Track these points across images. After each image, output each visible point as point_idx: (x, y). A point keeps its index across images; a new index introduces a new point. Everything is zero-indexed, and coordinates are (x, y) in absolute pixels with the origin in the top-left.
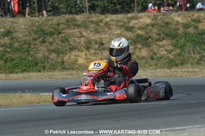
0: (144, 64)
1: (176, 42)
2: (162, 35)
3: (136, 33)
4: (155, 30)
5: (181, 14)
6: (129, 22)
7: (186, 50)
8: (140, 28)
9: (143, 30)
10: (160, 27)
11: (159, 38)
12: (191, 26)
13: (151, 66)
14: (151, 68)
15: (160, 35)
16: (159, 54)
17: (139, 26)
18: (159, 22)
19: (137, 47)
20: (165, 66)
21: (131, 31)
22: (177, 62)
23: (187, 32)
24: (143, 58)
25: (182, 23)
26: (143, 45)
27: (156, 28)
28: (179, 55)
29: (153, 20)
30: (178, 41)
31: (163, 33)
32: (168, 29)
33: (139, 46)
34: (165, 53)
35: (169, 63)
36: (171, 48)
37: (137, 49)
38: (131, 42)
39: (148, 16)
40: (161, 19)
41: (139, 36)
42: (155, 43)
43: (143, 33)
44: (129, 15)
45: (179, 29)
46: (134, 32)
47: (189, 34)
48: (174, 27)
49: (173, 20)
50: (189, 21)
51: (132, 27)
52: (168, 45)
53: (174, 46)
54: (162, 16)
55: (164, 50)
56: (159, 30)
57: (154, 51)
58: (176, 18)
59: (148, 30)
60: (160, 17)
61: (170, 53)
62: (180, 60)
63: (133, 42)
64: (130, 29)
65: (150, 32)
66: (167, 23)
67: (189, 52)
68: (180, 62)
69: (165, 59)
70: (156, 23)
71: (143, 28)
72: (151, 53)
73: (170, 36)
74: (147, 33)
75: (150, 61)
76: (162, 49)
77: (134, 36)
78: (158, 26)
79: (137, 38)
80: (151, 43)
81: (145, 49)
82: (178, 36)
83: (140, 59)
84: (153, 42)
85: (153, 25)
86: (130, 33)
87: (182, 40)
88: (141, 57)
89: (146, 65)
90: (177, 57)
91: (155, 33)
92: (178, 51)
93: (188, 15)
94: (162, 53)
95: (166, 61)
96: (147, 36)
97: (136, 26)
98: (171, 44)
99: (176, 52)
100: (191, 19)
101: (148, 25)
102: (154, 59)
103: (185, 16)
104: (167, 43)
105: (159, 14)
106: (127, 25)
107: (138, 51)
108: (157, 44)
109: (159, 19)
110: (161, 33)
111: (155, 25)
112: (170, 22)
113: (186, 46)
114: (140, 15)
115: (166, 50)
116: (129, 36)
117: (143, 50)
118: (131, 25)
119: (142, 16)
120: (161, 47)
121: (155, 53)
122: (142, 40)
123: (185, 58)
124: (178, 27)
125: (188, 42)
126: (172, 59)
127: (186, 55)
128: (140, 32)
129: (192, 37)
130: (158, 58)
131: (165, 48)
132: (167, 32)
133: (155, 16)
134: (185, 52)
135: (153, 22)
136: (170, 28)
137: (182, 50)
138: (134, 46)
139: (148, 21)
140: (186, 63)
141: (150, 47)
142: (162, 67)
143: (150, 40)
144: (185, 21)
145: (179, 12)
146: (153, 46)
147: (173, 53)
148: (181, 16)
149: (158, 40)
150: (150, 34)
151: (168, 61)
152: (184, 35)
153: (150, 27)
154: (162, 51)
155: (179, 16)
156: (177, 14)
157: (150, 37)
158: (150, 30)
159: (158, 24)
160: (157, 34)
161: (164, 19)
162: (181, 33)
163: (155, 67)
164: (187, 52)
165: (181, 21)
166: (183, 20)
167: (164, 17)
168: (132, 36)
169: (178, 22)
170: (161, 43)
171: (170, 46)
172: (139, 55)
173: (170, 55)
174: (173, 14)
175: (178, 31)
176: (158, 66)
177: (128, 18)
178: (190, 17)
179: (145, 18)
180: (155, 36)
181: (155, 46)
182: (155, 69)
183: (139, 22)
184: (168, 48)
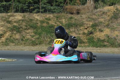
0: (18, 43)
1: (37, 31)
2: (28, 27)
3: (13, 25)
4: (24, 24)
5: (39, 15)
6: (9, 18)
7: (42, 36)
8: (15, 22)
9: (17, 23)
10: (27, 22)
11: (26, 28)
12: (45, 22)
13: (21, 44)
14: (22, 45)
15: (27, 26)
16: (26, 37)
17: (15, 21)
18: (26, 19)
19: (14, 33)
20: (30, 44)
21: (10, 23)
22: (37, 43)
23: (42, 25)
24: (17, 39)
25: (40, 20)
26: (17, 32)
27: (25, 22)
28: (38, 38)
29: (23, 17)
30: (37, 30)
31: (29, 25)
32: (32, 23)
33: (15, 32)
34: (30, 37)
35: (32, 43)
36: (33, 34)
37: (13, 34)
38: (10, 30)
39: (20, 15)
40: (28, 17)
41: (14, 27)
42: (24, 31)
43: (17, 25)
44: (9, 14)
45: (38, 24)
46: (12, 24)
47: (44, 27)
48: (35, 22)
49: (35, 18)
50: (44, 19)
51: (10, 21)
52: (32, 32)
53: (35, 33)
54: (28, 16)
55: (29, 35)
56: (26, 23)
57: (24, 35)
58: (37, 17)
59: (20, 23)
60: (27, 16)
61: (33, 37)
62: (38, 42)
63: (11, 30)
64: (9, 22)
65: (21, 24)
66: (31, 20)
67: (44, 37)
68: (39, 43)
69: (30, 40)
70: (25, 19)
71: (17, 22)
72: (22, 37)
73: (33, 27)
74: (19, 25)
75: (21, 41)
76: (28, 35)
77: (12, 26)
78: (26, 21)
79: (14, 28)
80: (22, 31)
81: (18, 34)
82: (38, 27)
83: (15, 40)
84: (23, 30)
85: (23, 21)
86: (9, 24)
87: (40, 30)
88: (16, 39)
89: (19, 43)
90: (37, 40)
91: (24, 25)
92: (37, 37)
93: (43, 16)
94: (28, 37)
95: (30, 42)
96: (19, 27)
97: (13, 20)
98: (33, 32)
99: (36, 37)
100: (45, 18)
101: (20, 20)
102: (23, 40)
103: (41, 16)
104: (31, 32)
105: (26, 14)
106: (8, 20)
107: (14, 35)
108: (25, 32)
109: (27, 17)
110: (28, 25)
111: (24, 20)
112: (33, 19)
113: (42, 33)
114: (15, 14)
115: (31, 36)
116: (9, 26)
117: (17, 35)
118: (10, 20)
119: (16, 15)
120: (28, 33)
121: (24, 37)
122: (16, 29)
123: (42, 40)
124: (38, 22)
125: (44, 31)
126: (34, 41)
127: (42, 39)
128: (15, 24)
129: (46, 28)
130: (26, 40)
131: (30, 34)
132: (31, 25)
133: (24, 15)
134: (41, 37)
135: (23, 18)
136: (33, 23)
137: (40, 36)
138: (12, 32)
139: (20, 18)
140: (42, 43)
141: (21, 33)
142: (28, 45)
143: (21, 29)
144: (41, 19)
145: (38, 14)
146: (23, 32)
147: (34, 37)
148: (39, 16)
149: (25, 29)
150: (21, 26)
151: (32, 42)
152: (41, 27)
153: (21, 22)
154: (28, 36)
155: (38, 16)
156: (37, 15)
157: (21, 27)
158: (21, 23)
159: (26, 20)
160: (25, 26)
161: (29, 17)
162: (39, 26)
163: (24, 45)
164: (43, 37)
165: (39, 19)
166: (40, 18)
167: (29, 16)
168: (11, 26)
169: (37, 19)
170: (27, 31)
171: (33, 33)
172: (15, 38)
173: (33, 38)
174: (35, 15)
175: (37, 25)
176: (26, 44)
177: (8, 16)
178: (44, 17)
179: (18, 16)
180: (24, 27)
181: (24, 33)
182: (24, 46)
183: (15, 18)
184: (31, 34)
